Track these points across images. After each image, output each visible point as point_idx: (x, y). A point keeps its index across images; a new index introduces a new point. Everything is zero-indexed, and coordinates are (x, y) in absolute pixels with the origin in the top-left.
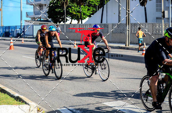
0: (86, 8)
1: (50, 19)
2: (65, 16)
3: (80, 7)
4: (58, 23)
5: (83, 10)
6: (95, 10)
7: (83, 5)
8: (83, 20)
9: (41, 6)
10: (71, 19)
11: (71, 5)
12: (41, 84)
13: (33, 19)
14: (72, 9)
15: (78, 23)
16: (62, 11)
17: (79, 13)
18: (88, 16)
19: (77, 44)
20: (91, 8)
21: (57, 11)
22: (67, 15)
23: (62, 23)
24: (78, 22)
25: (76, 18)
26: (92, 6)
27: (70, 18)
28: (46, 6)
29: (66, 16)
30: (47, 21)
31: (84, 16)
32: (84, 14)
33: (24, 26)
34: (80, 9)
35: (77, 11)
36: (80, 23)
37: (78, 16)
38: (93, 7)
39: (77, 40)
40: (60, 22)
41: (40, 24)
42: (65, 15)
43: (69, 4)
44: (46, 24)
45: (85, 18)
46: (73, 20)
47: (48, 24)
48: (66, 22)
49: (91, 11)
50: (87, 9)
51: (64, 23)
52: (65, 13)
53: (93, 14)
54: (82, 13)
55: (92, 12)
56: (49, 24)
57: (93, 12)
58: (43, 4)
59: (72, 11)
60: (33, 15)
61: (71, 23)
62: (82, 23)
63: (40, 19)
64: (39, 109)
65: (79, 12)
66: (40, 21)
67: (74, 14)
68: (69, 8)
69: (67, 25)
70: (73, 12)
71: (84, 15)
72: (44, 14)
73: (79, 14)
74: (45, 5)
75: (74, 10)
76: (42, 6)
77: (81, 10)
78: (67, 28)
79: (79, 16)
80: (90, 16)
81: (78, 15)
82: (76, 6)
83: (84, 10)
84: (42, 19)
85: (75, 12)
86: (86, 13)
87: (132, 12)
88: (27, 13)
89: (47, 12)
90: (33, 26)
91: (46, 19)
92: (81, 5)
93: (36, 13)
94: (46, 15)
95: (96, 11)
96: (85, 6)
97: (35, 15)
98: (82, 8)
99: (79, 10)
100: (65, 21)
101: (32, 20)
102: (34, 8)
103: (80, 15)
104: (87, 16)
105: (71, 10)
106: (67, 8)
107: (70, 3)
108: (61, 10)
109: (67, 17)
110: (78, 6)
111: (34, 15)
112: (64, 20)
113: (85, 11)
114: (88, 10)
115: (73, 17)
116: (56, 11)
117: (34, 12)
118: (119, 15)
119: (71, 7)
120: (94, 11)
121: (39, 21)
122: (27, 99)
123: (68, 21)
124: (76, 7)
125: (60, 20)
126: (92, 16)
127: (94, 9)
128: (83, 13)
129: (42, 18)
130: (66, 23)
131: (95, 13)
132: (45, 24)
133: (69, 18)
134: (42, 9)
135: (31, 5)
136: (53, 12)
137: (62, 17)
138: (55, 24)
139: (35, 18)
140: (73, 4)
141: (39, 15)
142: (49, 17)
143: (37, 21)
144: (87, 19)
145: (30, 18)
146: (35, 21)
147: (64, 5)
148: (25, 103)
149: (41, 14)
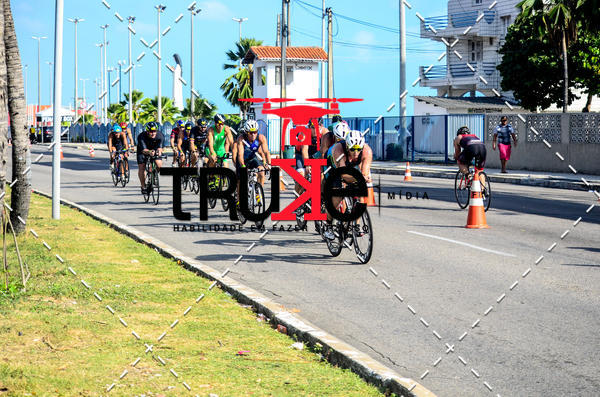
1: (510, 94)
2: (564, 83)
4: (539, 110)
9: (474, 44)
10: (586, 92)
11: (586, 41)
12: (477, 337)
13: (447, 92)
14: (592, 55)
16: (553, 63)
21: (537, 62)
22: (571, 77)
23: (553, 108)
27: (585, 89)
28: (495, 44)
29: (569, 82)
30: (499, 100)
33: (413, 117)
40: (546, 105)
41: (470, 110)
42: (564, 79)
43: (579, 37)
44: (496, 110)
46: (595, 97)
47: (500, 111)
48: (570, 103)
51: (561, 109)
52: (564, 70)
58: (481, 37)
59: (591, 64)
60: (446, 79)
61: (586, 110)
63: (473, 93)
66: (473, 99)
67: (599, 76)
68: (581, 54)
69: (573, 115)
70: (595, 67)
72: (484, 76)
74: (491, 40)
75: (599, 61)
76: (478, 45)
78: (571, 126)
84: (478, 94)
88: (422, 69)
89: (498, 68)
90: (446, 116)
91: (492, 94)
93: (457, 71)
94: (498, 77)
97: (451, 79)
100: (566, 99)
101: (443, 97)
102: (448, 50)
105: (589, 59)
106: (574, 50)
107: (582, 34)
108: (551, 60)
109: (573, 85)
111: (449, 75)
112: (563, 97)
115: (595, 86)
116: (531, 62)
117: (450, 66)
119: (586, 51)
121: (467, 99)
123: (575, 102)
125: (547, 97)
129: (480, 90)
130: (570, 109)
132: (488, 110)
133: (580, 90)
134: (480, 55)
135: (438, 39)
136: (519, 67)
137: (556, 86)
138: (529, 112)
139: (454, 87)
140: (593, 38)
141: (470, 78)
142: (505, 86)
143: (461, 98)
145: (433, 87)
146: (453, 98)
147: (561, 43)
149: (477, 73)
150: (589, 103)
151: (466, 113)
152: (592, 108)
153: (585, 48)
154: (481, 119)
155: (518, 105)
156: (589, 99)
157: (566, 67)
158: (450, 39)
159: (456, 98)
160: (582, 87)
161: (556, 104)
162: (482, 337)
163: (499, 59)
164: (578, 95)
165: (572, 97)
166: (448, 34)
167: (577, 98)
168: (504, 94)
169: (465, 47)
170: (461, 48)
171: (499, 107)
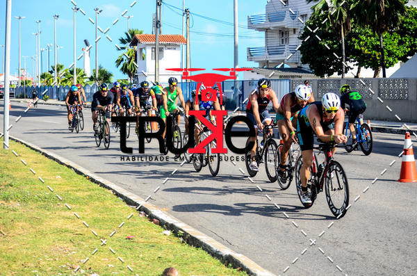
0: (395, 38)
1: (307, 66)
2: (342, 58)
3: (380, 37)
4: (326, 76)
5: (386, 45)
7: (388, 32)
8: (388, 68)
9: (283, 33)
10: (357, 65)
11: (357, 31)
13: (266, 65)
14: (361, 40)
15: (374, 77)
16: (335, 46)
17: (378, 51)
18: (399, 59)
20: (407, 39)
22: (347, 55)
23: (335, 75)
24: (376, 74)
25: (369, 65)
26: (408, 34)
27: (357, 62)
28: (297, 33)
29: (346, 58)
30: (299, 70)
31: (391, 59)
32: (390, 54)
33: (243, 81)
34: (379, 40)
35: (372, 45)
36: (381, 75)
37: (375, 58)
38: (411, 35)
39: (372, 119)
40: (330, 73)
41: (281, 77)
42: (342, 56)
43: (352, 28)
44: (297, 76)
45: (391, 64)
46: (363, 68)
47: (300, 77)
48: (346, 72)
49: (407, 47)
50: (396, 41)
51: (341, 76)
52: (342, 50)
53: (411, 54)
54: (385, 50)
55: (409, 49)
56: (303, 78)
57: (412, 49)
58: (287, 28)
59: (360, 46)
60: (265, 57)
61: (357, 77)
62: (384, 75)
63: (282, 65)
65: (377, 48)
66: (282, 69)
67: (366, 54)
68: (353, 39)
69: (348, 80)
70: (363, 48)
71: (389, 56)
72: (291, 53)
73: (377, 54)
74: (294, 30)
75: (366, 44)
76: (286, 34)
77: (383, 44)
79: (378, 58)
80: (404, 59)
81: (375, 55)
82: (371, 33)
83: (390, 44)
84: (286, 66)
85: (368, 48)
86: (395, 51)
88: (249, 49)
89: (300, 49)
91: (295, 66)
92: (382, 31)
93: (271, 51)
94: (299, 55)
96: (391, 33)
97: (268, 56)
98: (386, 37)
99: (378, 43)
100: (344, 69)
101: (263, 68)
102: (266, 37)
103: (379, 56)
104: (396, 59)
105: (359, 43)
106: (349, 37)
107: (354, 27)
108: (335, 44)
109: (348, 60)
110: (374, 33)
111: (267, 54)
112: (342, 68)
113: (393, 47)
114: (401, 43)
115: (363, 61)
117: (268, 48)
119: (357, 37)
120: (415, 47)
121: (278, 69)
122: (253, 263)
123: (350, 71)
124: (370, 36)
125: (332, 68)
126: (409, 57)
127: (414, 41)
128: (388, 51)
129: (287, 64)
130: (346, 76)
131: (416, 51)
132: (293, 77)
133: (353, 63)
134: (287, 40)
135: (260, 29)
136: (313, 48)
138: (319, 78)
139: (270, 61)
140: (362, 29)
141: (280, 55)
142: (304, 61)
143: (275, 69)
144: (397, 65)
145: (257, 62)
146: (269, 69)
147: (341, 32)
148: (248, 273)
149: (285, 52)
150: (358, 72)
151: (278, 78)
152: (361, 76)
153: (356, 36)
154: (288, 82)
155: (312, 73)
156: (359, 69)
157: (344, 49)
158: (267, 30)
159: (272, 69)
160: (354, 61)
161: (337, 73)
163: (300, 43)
164: (352, 66)
165: (348, 68)
166: (266, 27)
167: (351, 69)
168: (303, 66)
169: (277, 35)
170: (274, 36)
171: (300, 74)
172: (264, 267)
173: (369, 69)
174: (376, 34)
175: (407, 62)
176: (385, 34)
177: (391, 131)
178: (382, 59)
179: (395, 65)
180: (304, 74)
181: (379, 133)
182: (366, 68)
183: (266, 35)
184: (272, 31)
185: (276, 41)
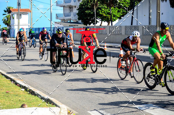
0: (116, 10)
1: (80, 21)
2: (95, 18)
3: (110, 9)
4: (88, 25)
6: (125, 11)
7: (114, 7)
8: (113, 22)
9: (71, 8)
10: (101, 20)
11: (101, 7)
13: (63, 21)
15: (108, 25)
16: (92, 13)
17: (109, 15)
18: (118, 18)
19: (107, 46)
20: (121, 10)
21: (87, 12)
22: (97, 16)
25: (106, 20)
26: (122, 8)
27: (101, 19)
28: (76, 8)
30: (77, 23)
31: (115, 18)
32: (114, 16)
33: (54, 28)
34: (110, 10)
35: (107, 12)
36: (110, 24)
37: (108, 18)
39: (107, 42)
40: (90, 24)
41: (70, 25)
43: (99, 6)
44: (76, 25)
45: (115, 20)
46: (103, 22)
48: (96, 23)
49: (121, 13)
50: (117, 11)
52: (95, 15)
53: (123, 16)
54: (112, 15)
55: (122, 14)
56: (79, 26)
57: (123, 14)
58: (72, 6)
59: (102, 13)
60: (63, 17)
61: (101, 25)
62: (112, 25)
63: (70, 21)
64: (69, 112)
65: (109, 14)
66: (70, 22)
67: (105, 16)
68: (99, 10)
69: (97, 27)
70: (103, 14)
71: (114, 17)
72: (74, 16)
74: (75, 6)
75: (104, 12)
76: (72, 8)
77: (111, 12)
78: (97, 29)
80: (120, 18)
82: (107, 8)
83: (114, 12)
84: (72, 21)
85: (105, 14)
86: (116, 15)
87: (162, 14)
88: (57, 14)
89: (77, 14)
90: (63, 27)
91: (76, 21)
92: (111, 7)
93: (66, 15)
94: (77, 17)
95: (126, 13)
98: (112, 9)
99: (109, 12)
100: (95, 22)
101: (62, 22)
102: (64, 9)
103: (110, 17)
104: (117, 18)
105: (101, 12)
106: (97, 9)
107: (100, 5)
108: (91, 12)
109: (97, 18)
110: (108, 7)
112: (94, 22)
113: (116, 13)
114: (118, 11)
115: (103, 19)
116: (86, 12)
117: (64, 14)
118: (149, 17)
119: (101, 9)
120: (125, 13)
122: (58, 102)
123: (98, 23)
124: (106, 9)
125: (90, 22)
126: (122, 17)
128: (114, 15)
129: (72, 20)
130: (96, 25)
131: (125, 15)
132: (74, 25)
133: (99, 20)
134: (72, 10)
135: (61, 6)
136: (83, 14)
137: (93, 19)
139: (65, 19)
140: (103, 6)
141: (69, 17)
142: (79, 19)
143: (67, 22)
144: (117, 21)
145: (60, 19)
146: (65, 22)
147: (94, 7)
148: (56, 106)
149: (71, 16)
150: (101, 23)
151: (69, 26)
152: (102, 25)
153: (100, 9)
154: (73, 28)
155: (82, 24)
157: (95, 14)
158: (64, 7)
159: (66, 22)
160: (100, 19)
161: (93, 24)
162: (73, 86)
163: (77, 12)
165: (97, 22)
166: (64, 5)
168: (79, 21)
169: (68, 9)
170: (67, 9)
171: (78, 24)
172: (63, 103)
173: (106, 22)
174: (109, 8)
175: (121, 19)
176: (112, 8)
177: (115, 47)
178: (111, 18)
179: (116, 20)
180: (79, 24)
181: (110, 48)
182: (105, 22)
183: (64, 8)
184: (66, 7)
185: (68, 11)
